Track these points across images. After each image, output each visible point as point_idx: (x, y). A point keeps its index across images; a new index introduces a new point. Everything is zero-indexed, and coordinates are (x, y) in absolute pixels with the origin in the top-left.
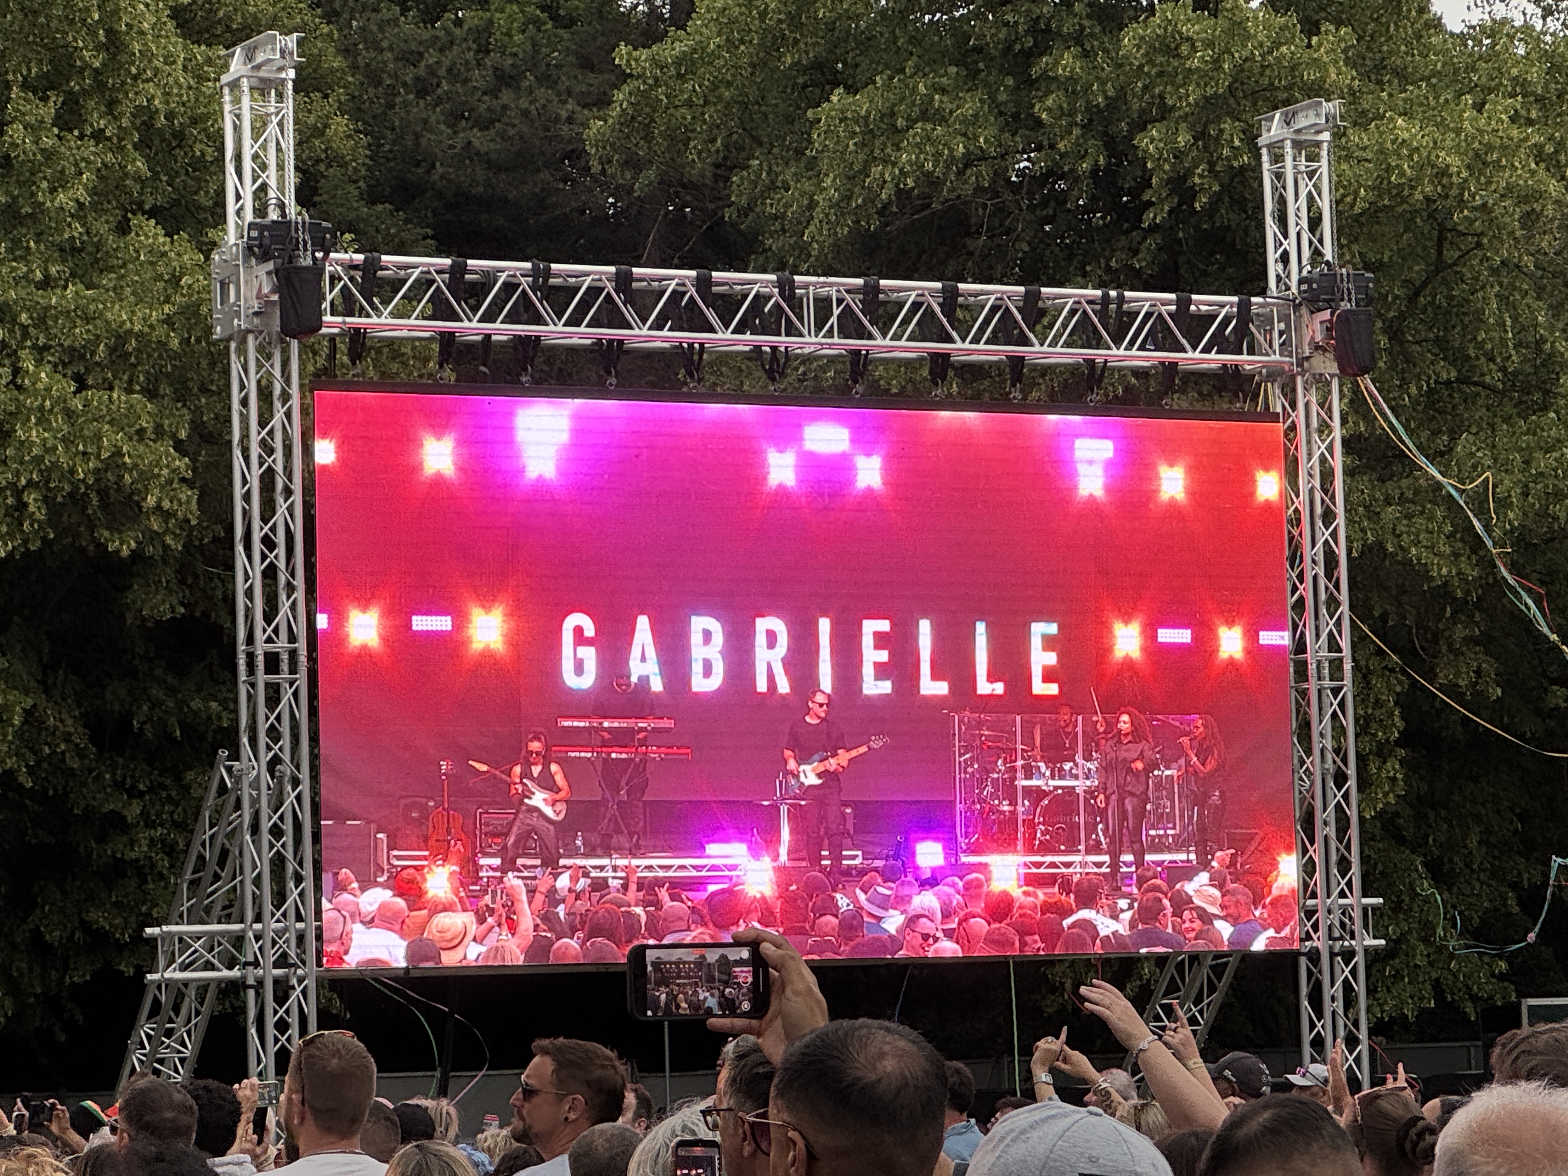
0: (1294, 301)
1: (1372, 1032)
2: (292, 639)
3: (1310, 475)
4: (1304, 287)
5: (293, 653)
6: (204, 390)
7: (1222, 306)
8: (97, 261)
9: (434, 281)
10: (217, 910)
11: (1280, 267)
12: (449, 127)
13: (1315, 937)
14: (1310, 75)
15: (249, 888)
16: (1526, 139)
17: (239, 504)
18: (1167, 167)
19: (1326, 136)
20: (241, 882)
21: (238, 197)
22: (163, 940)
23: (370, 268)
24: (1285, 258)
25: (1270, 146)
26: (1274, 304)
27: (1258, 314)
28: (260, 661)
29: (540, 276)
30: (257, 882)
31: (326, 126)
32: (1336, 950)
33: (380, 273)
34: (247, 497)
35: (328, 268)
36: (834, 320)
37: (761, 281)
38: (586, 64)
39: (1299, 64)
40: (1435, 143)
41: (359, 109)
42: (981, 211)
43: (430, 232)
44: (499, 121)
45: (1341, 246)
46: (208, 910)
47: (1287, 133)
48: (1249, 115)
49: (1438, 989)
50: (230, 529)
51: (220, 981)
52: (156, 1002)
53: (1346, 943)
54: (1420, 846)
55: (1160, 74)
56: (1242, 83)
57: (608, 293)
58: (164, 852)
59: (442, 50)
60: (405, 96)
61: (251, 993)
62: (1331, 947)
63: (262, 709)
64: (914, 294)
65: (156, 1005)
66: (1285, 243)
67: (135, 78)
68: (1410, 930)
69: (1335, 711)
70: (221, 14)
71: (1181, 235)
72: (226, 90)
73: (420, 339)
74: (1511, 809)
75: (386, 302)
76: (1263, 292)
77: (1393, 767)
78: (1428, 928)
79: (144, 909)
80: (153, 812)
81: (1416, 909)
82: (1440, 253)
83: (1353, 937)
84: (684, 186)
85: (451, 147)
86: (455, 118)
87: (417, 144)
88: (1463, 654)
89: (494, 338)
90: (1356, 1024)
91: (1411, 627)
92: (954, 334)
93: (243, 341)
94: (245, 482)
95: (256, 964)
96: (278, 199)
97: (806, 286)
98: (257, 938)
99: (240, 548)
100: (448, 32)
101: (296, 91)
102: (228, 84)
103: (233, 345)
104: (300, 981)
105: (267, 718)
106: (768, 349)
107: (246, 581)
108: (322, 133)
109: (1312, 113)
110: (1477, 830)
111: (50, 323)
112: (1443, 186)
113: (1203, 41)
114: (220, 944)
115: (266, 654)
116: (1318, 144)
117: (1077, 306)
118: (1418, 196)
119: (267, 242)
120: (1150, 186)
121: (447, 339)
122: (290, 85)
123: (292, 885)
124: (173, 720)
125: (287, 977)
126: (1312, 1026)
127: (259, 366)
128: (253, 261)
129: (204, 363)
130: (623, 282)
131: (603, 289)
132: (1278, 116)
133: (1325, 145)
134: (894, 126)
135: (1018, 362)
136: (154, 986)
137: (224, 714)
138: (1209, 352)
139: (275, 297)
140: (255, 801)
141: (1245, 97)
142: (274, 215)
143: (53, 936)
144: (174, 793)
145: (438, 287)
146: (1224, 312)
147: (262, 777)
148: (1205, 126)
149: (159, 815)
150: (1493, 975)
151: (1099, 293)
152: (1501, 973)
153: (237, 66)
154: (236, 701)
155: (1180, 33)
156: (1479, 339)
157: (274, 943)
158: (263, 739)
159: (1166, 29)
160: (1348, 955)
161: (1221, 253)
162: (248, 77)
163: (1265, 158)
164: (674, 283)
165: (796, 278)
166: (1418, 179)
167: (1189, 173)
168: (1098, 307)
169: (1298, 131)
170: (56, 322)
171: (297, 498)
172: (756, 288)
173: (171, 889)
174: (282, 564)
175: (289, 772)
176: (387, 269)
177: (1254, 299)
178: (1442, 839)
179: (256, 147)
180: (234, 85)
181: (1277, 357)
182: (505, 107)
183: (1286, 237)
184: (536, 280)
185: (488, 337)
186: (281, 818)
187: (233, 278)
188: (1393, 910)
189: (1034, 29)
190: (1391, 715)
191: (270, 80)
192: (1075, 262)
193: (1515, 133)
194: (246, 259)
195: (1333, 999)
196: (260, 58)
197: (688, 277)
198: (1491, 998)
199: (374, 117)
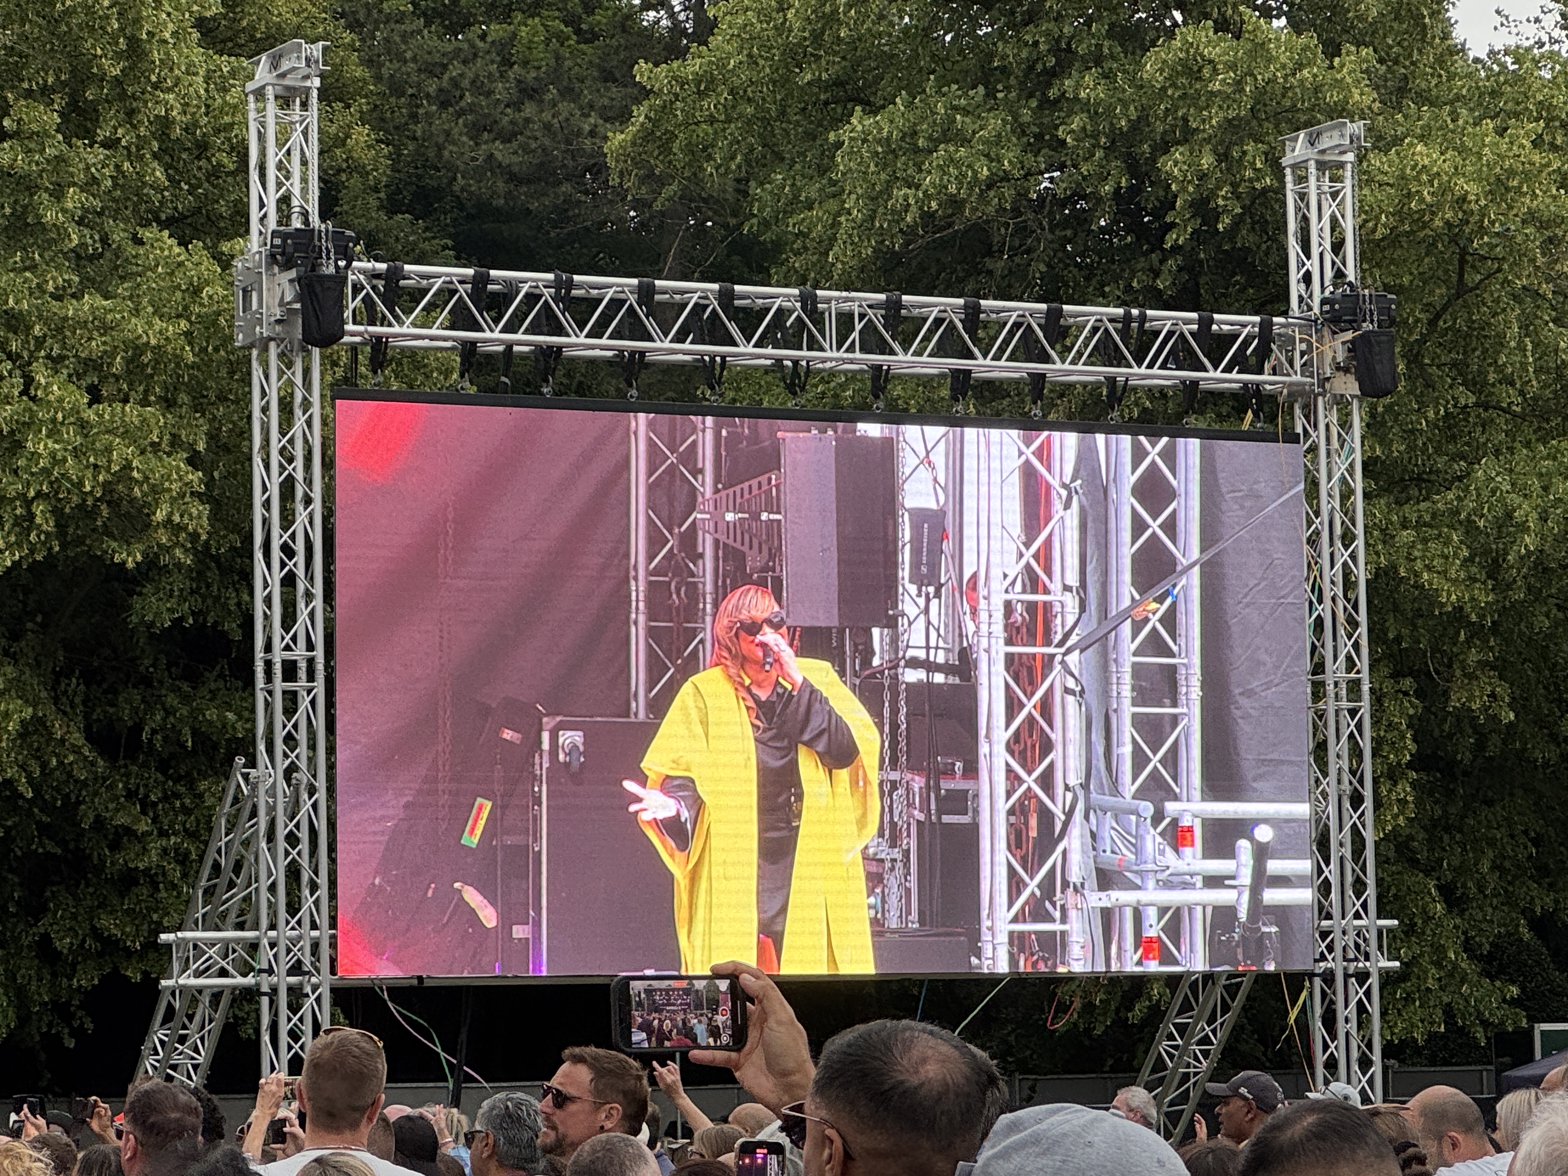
0: (1315, 321)
1: (1386, 1053)
2: (310, 647)
3: (1330, 495)
4: (1327, 308)
5: (311, 661)
6: (222, 398)
7: (1244, 326)
8: (116, 268)
9: (456, 291)
10: (232, 918)
11: (1303, 286)
12: (471, 139)
13: (1330, 958)
14: (1333, 97)
15: (264, 895)
16: (1548, 165)
17: (258, 512)
18: (1191, 189)
19: (1350, 157)
20: (257, 889)
21: (262, 205)
22: (178, 946)
23: (393, 277)
24: (1307, 279)
25: (1294, 167)
26: (1295, 325)
27: (1279, 335)
28: (278, 669)
29: (563, 287)
30: (272, 888)
31: (348, 136)
32: (1351, 971)
33: (402, 283)
34: (267, 505)
35: (351, 277)
36: (855, 335)
37: (785, 296)
38: (608, 77)
39: (1322, 85)
40: (1456, 168)
41: (383, 120)
42: (1003, 230)
43: (450, 243)
44: (521, 133)
45: (1363, 271)
46: (224, 916)
47: (1312, 154)
48: (1271, 138)
49: (1449, 1012)
50: (249, 538)
51: (234, 988)
52: (170, 1008)
53: (1361, 965)
54: (1433, 869)
55: (1184, 97)
56: (1265, 105)
57: (631, 305)
58: (177, 862)
59: (465, 62)
60: (429, 107)
61: (265, 1000)
62: (1345, 969)
63: (279, 717)
64: (936, 310)
65: (170, 1013)
66: (1308, 263)
67: (156, 86)
68: (1422, 955)
69: (1352, 732)
70: (244, 23)
71: (1202, 256)
72: (251, 98)
73: (441, 349)
74: (1526, 832)
75: (408, 312)
76: (1285, 313)
77: (1404, 789)
78: (1440, 950)
79: (155, 917)
80: (166, 821)
81: (1428, 932)
82: (1461, 276)
83: (1367, 958)
84: (704, 200)
85: (474, 159)
86: (477, 130)
87: (439, 156)
88: (1477, 678)
89: (516, 348)
90: (1369, 1046)
91: (1425, 652)
92: (976, 351)
93: (266, 349)
94: (265, 489)
95: (270, 971)
96: (302, 207)
97: (828, 301)
98: (272, 945)
99: (259, 555)
100: (473, 46)
101: (320, 100)
102: (252, 92)
103: (255, 353)
104: (315, 988)
105: (285, 726)
106: (788, 363)
107: (265, 588)
108: (344, 144)
109: (1336, 133)
110: (1491, 854)
111: (68, 333)
112: (1464, 212)
113: (1225, 64)
114: (234, 951)
115: (284, 662)
116: (1341, 165)
117: (1098, 324)
118: (1438, 223)
119: (290, 250)
120: (1173, 208)
121: (469, 349)
122: (315, 93)
123: (307, 892)
124: (187, 731)
125: (301, 986)
126: (1326, 1047)
127: (281, 373)
128: (276, 269)
129: (224, 373)
130: (646, 294)
131: (625, 301)
132: (1302, 136)
133: (1349, 166)
134: (916, 145)
135: (1039, 379)
136: (168, 993)
137: (239, 725)
138: (1230, 372)
139: (298, 306)
140: (272, 809)
141: (1267, 119)
142: (297, 223)
143: (63, 944)
144: (187, 801)
145: (461, 297)
146: (1246, 331)
147: (278, 784)
148: (1228, 148)
149: (171, 825)
150: (1504, 1000)
151: (1120, 311)
152: (1512, 997)
153: (263, 73)
154: (253, 710)
155: (1202, 56)
156: (1500, 362)
157: (289, 951)
158: (280, 746)
159: (1188, 52)
160: (1362, 977)
161: (1242, 273)
162: (273, 85)
163: (1289, 178)
164: (696, 296)
165: (819, 292)
166: (1439, 206)
167: (1213, 194)
168: (1120, 326)
169: (1323, 152)
170: (74, 333)
171: (317, 506)
172: (778, 302)
173: (184, 898)
174: (300, 572)
175: (305, 781)
176: (410, 278)
177: (1276, 320)
178: (1456, 862)
179: (280, 155)
180: (260, 94)
181: (1297, 378)
182: (528, 120)
183: (1309, 258)
184: (558, 292)
185: (509, 347)
186: (297, 826)
187: (256, 286)
188: (1406, 933)
189: (1055, 50)
190: (1403, 737)
191: (295, 88)
192: (1094, 282)
193: (1536, 158)
194: (269, 267)
195: (1347, 1020)
196: (285, 66)
197: (711, 291)
198: (1502, 1023)
199: (396, 128)
